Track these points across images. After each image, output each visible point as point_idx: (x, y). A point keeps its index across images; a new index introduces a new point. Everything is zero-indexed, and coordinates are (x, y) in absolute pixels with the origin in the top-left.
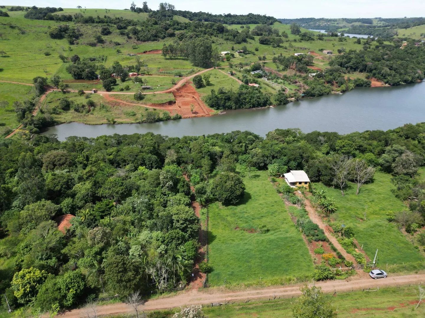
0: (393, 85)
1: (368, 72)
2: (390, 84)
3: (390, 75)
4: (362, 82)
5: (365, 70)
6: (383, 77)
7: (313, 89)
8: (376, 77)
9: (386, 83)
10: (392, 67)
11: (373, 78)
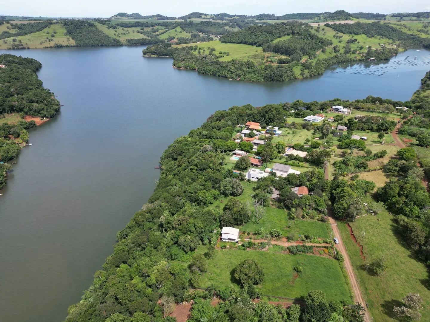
0: (51, 117)
1: (18, 112)
2: (48, 118)
3: (43, 109)
4: (27, 125)
5: (13, 110)
6: (37, 113)
7: (8, 152)
8: (29, 115)
9: (43, 118)
10: (31, 100)
11: (28, 116)
